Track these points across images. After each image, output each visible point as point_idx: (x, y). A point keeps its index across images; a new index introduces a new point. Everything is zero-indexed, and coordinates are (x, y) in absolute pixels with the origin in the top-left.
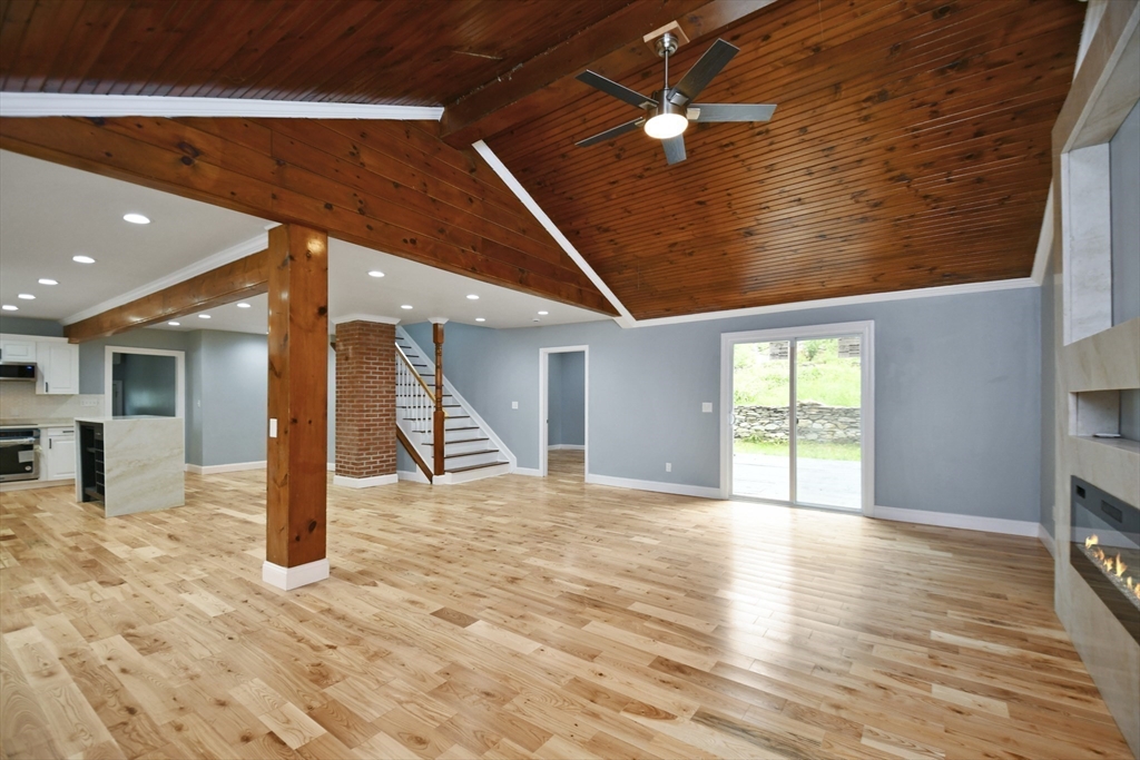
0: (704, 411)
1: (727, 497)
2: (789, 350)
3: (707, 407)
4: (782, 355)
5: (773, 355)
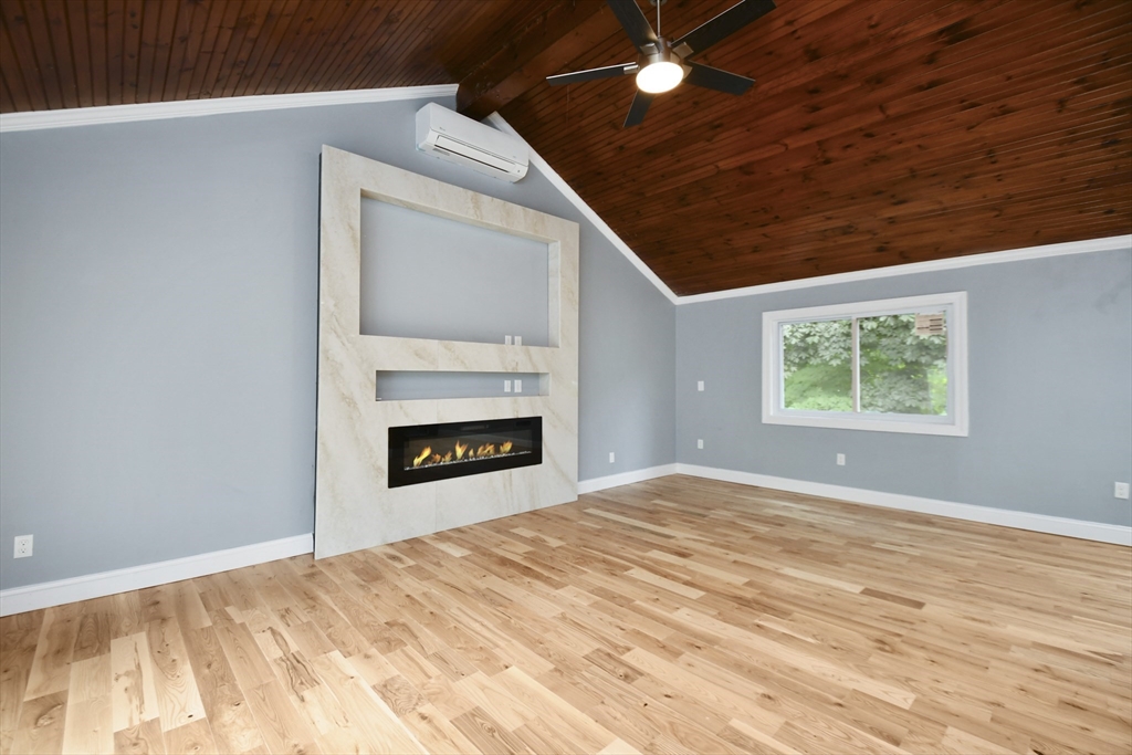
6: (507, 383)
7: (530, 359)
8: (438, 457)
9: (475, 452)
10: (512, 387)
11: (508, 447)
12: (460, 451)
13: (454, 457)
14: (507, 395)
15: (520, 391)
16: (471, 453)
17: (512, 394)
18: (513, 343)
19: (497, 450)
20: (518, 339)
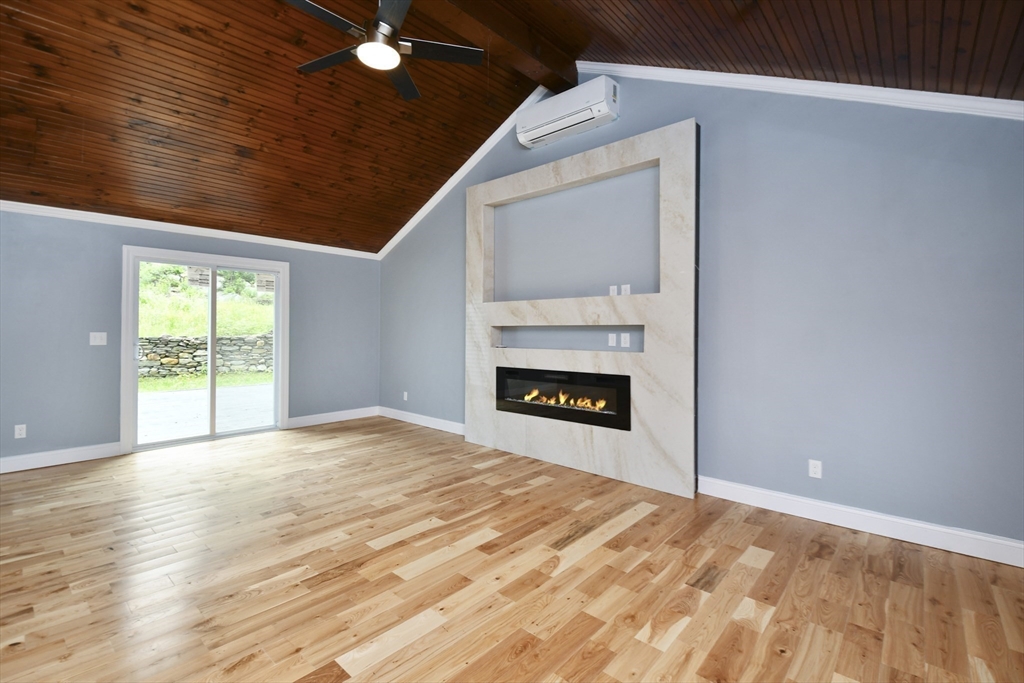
0: (92, 343)
1: (129, 450)
2: (210, 278)
3: (98, 339)
4: (202, 282)
5: (192, 281)
6: (612, 337)
7: (615, 310)
8: (545, 399)
9: (575, 402)
10: (618, 341)
11: (601, 404)
12: (563, 399)
13: (558, 401)
14: (612, 349)
15: (628, 345)
16: (572, 402)
17: (618, 348)
18: (619, 293)
19: (594, 404)
20: (626, 288)
